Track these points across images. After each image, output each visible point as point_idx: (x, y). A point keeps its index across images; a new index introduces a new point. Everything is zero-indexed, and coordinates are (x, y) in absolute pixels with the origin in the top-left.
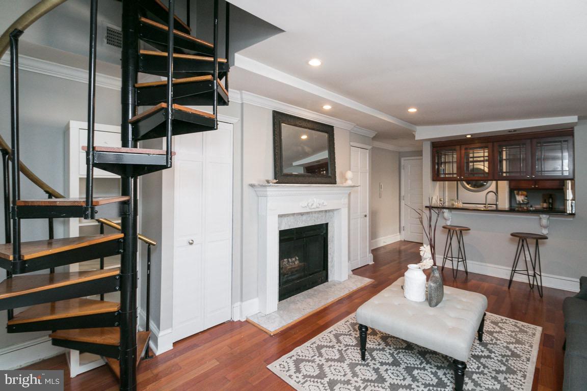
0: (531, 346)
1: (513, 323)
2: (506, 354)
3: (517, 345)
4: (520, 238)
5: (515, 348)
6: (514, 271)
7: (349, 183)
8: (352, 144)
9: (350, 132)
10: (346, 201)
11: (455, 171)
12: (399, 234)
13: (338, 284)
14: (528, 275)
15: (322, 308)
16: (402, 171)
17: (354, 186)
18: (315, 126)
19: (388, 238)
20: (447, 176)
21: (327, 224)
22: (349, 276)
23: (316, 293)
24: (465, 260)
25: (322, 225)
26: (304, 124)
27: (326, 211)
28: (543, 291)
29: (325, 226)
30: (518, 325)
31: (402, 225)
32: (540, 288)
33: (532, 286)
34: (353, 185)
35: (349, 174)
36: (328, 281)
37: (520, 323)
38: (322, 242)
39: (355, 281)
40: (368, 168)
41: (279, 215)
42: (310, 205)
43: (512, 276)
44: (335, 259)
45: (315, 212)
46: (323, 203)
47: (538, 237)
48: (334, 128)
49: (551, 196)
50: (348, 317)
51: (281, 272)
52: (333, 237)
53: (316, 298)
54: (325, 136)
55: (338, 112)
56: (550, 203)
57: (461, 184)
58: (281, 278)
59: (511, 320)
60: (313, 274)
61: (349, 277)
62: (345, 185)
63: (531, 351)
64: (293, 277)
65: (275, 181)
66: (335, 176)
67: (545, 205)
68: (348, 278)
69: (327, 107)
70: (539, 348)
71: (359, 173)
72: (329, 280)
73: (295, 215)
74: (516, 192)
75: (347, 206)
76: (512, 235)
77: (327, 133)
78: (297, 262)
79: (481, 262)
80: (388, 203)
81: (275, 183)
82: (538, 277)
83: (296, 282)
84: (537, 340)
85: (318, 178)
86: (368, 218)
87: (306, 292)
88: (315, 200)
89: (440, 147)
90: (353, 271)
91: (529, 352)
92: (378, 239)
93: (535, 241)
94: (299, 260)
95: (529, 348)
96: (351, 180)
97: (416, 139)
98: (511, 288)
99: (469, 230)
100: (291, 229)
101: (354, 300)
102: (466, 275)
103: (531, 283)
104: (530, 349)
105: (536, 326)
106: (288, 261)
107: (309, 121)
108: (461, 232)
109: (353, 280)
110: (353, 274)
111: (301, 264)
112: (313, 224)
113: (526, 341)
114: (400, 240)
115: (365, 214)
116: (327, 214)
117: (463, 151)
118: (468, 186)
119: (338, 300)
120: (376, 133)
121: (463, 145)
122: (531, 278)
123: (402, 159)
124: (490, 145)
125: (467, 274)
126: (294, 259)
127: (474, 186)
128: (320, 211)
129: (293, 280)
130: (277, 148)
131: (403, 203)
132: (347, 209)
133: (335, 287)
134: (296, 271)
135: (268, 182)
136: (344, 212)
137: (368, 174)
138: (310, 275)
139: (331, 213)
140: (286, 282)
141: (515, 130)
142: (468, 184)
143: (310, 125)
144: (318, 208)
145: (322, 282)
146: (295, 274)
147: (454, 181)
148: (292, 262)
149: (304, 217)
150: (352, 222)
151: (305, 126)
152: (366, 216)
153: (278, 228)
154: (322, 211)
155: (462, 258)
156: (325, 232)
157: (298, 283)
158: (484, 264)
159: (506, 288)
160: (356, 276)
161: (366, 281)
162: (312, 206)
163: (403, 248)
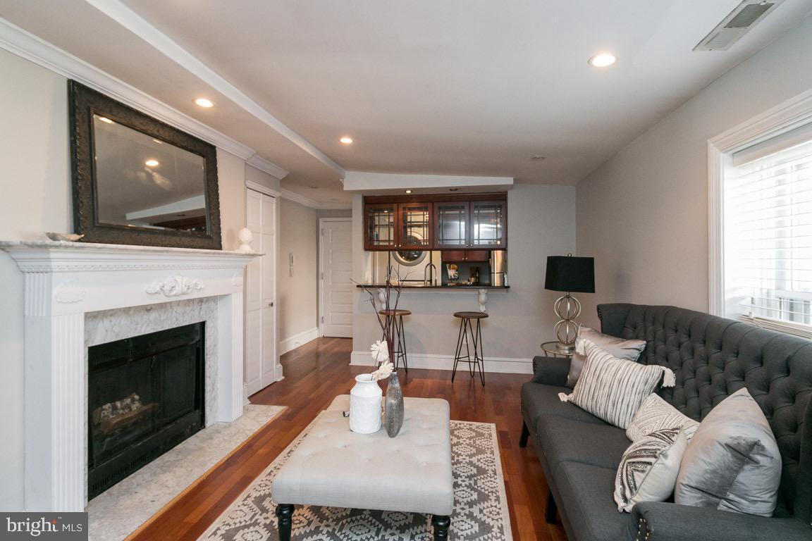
0: (492, 453)
1: (468, 427)
2: (472, 473)
3: (479, 457)
4: (463, 318)
5: (479, 460)
6: (457, 359)
7: (246, 249)
8: (250, 184)
9: (246, 163)
10: (241, 279)
11: (392, 238)
12: (316, 328)
13: (225, 427)
14: (469, 362)
15: (195, 485)
16: (321, 237)
17: (253, 255)
18: (178, 139)
19: (302, 337)
20: (381, 244)
21: (203, 324)
22: (244, 407)
23: (180, 457)
24: (405, 354)
25: (192, 326)
26: (151, 128)
27: (201, 301)
28: (485, 377)
29: (198, 328)
30: (473, 427)
31: (321, 315)
32: (482, 374)
33: (472, 374)
34: (252, 252)
35: (246, 234)
36: (205, 427)
37: (475, 424)
38: (193, 358)
39: (257, 416)
40: (274, 228)
41: (86, 314)
42: (167, 288)
43: (455, 366)
44: (219, 385)
45: (178, 303)
46: (196, 285)
47: (479, 315)
48: (217, 149)
49: (477, 270)
50: (249, 487)
51: (95, 433)
52: (215, 346)
53: (181, 467)
54: (199, 161)
55: (224, 118)
56: (476, 277)
57: (393, 255)
58: (95, 445)
59: (465, 422)
60: (174, 420)
61: (246, 410)
62: (237, 251)
63: (494, 459)
64: (127, 438)
65: (77, 237)
66: (220, 237)
67: (473, 280)
68: (244, 413)
69: (204, 103)
70: (500, 453)
71: (261, 235)
72: (208, 424)
73: (131, 312)
74: (448, 265)
75: (242, 288)
76: (456, 315)
77: (203, 157)
78: (136, 406)
79: (422, 353)
80: (302, 284)
81: (76, 241)
82: (480, 362)
83: (133, 447)
84: (494, 442)
85: (183, 239)
86: (274, 307)
87: (158, 461)
88: (179, 278)
89: (374, 203)
90: (250, 398)
91: (493, 462)
92: (287, 340)
93: (477, 320)
94: (140, 400)
95: (491, 455)
96: (250, 243)
97: (345, 189)
98: (454, 381)
99: (410, 313)
100: (122, 341)
101: (257, 451)
102: (405, 373)
103: (472, 370)
104: (493, 457)
105: (489, 424)
106: (115, 408)
107: (163, 125)
108: (401, 317)
109: (253, 414)
110: (252, 403)
111: (145, 408)
112: (174, 326)
113: (486, 446)
114: (317, 337)
115: (270, 301)
116: (204, 306)
117: (401, 212)
118: (401, 259)
119: (226, 459)
120: (288, 173)
121: (401, 203)
122: (472, 364)
123: (321, 220)
124: (430, 205)
125: (407, 372)
126: (128, 401)
127: (408, 258)
128: (189, 301)
129: (126, 444)
130: (81, 165)
131: (321, 282)
132: (241, 294)
133: (219, 435)
134: (135, 424)
135: (54, 237)
136: (237, 300)
137: (274, 237)
138: (167, 424)
139: (212, 304)
140: (108, 454)
141: (456, 189)
142: (402, 256)
143: (166, 134)
144: (183, 294)
145: (194, 431)
146: (131, 432)
147: (387, 250)
148: (123, 409)
149: (153, 315)
150: (249, 316)
151: (155, 132)
152: (272, 305)
153: (86, 342)
154: (192, 301)
155: (402, 352)
156: (197, 338)
157: (139, 446)
158: (424, 355)
159: (449, 382)
160: (258, 406)
161: (274, 411)
162: (171, 291)
163: (322, 348)
